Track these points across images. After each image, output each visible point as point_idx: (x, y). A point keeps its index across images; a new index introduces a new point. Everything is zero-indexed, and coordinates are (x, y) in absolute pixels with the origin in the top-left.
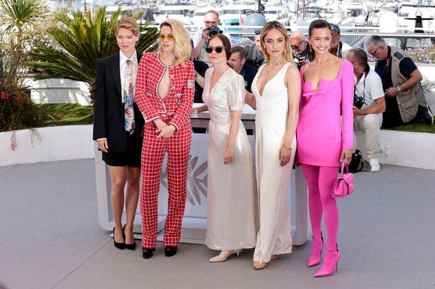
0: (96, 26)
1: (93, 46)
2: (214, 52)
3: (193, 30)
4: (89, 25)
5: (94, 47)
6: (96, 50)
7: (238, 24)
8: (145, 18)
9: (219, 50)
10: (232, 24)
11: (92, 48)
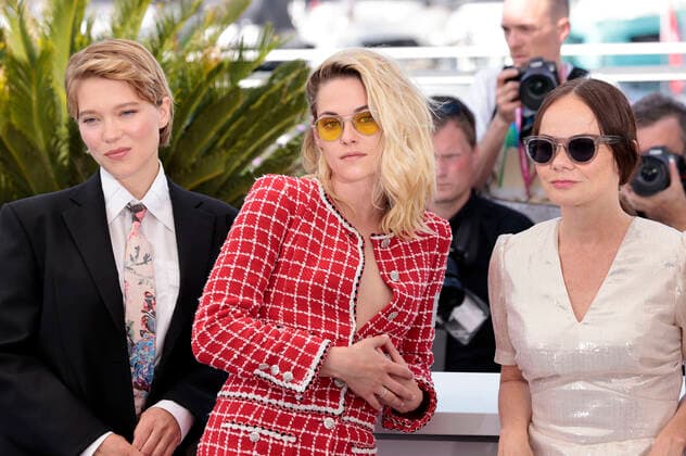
0: (47, 54)
1: (40, 141)
2: (561, 158)
3: (465, 65)
4: (19, 52)
5: (41, 146)
6: (53, 155)
7: (654, 37)
8: (258, 20)
9: (581, 149)
10: (635, 39)
11: (34, 148)
